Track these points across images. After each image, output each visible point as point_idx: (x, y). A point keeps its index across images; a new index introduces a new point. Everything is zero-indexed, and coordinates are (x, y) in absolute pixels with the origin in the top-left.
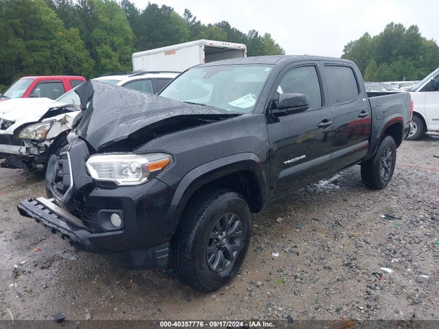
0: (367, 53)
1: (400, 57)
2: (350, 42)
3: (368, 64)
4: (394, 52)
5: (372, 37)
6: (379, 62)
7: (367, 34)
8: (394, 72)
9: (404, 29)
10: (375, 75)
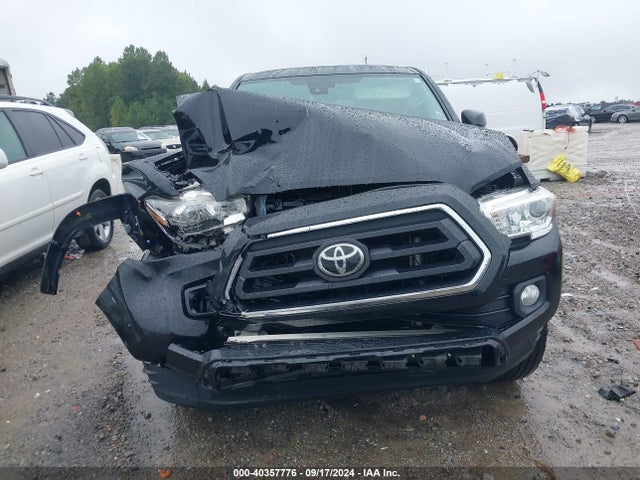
0: (106, 86)
1: (154, 93)
2: (75, 69)
3: (112, 103)
4: (145, 87)
5: (107, 63)
6: (127, 100)
7: (98, 59)
8: (152, 114)
9: (150, 56)
10: (127, 119)
